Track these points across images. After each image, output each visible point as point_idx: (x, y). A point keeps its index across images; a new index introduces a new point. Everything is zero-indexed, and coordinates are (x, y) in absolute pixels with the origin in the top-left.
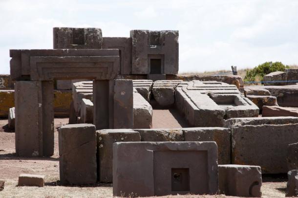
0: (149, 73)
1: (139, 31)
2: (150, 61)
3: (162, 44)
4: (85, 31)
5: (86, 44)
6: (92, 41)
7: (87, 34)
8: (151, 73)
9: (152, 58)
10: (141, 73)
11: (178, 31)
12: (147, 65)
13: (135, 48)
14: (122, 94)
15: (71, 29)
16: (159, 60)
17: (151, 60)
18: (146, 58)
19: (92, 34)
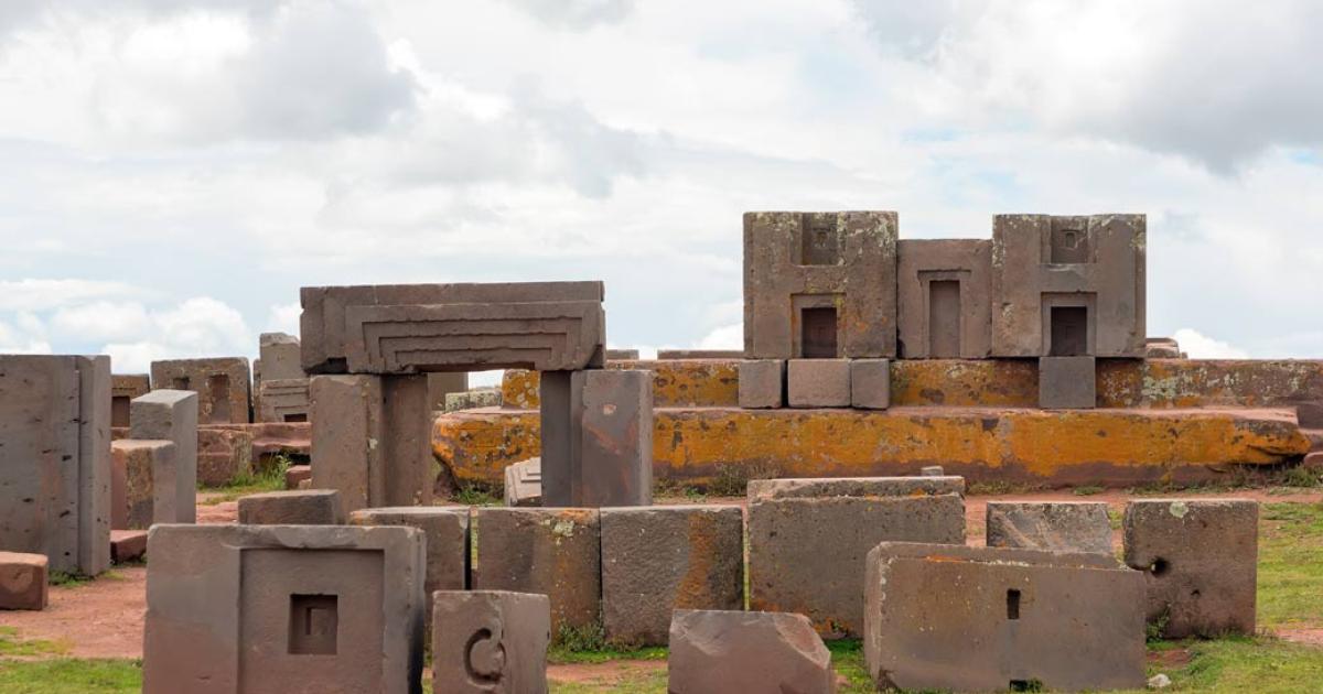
0: (1046, 353)
1: (1013, 217)
2: (1048, 313)
3: (1090, 258)
4: (839, 221)
5: (841, 262)
6: (861, 251)
7: (845, 232)
8: (1053, 353)
9: (1058, 303)
10: (1017, 353)
11: (1144, 216)
12: (1037, 327)
13: (1000, 272)
14: (607, 411)
15: (796, 215)
16: (1083, 311)
17: (1055, 311)
18: (1035, 302)
19: (859, 231)
